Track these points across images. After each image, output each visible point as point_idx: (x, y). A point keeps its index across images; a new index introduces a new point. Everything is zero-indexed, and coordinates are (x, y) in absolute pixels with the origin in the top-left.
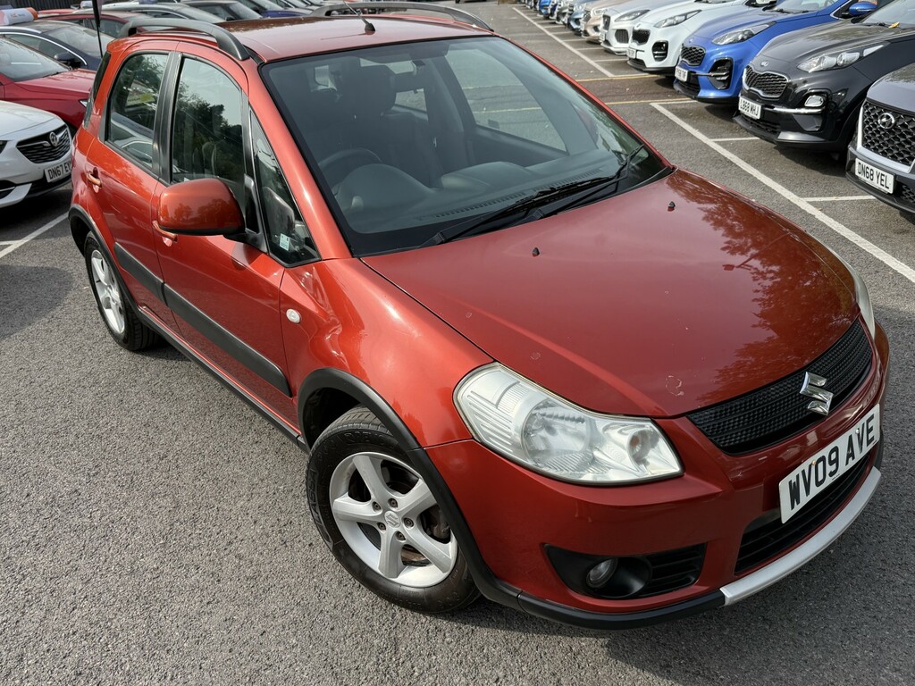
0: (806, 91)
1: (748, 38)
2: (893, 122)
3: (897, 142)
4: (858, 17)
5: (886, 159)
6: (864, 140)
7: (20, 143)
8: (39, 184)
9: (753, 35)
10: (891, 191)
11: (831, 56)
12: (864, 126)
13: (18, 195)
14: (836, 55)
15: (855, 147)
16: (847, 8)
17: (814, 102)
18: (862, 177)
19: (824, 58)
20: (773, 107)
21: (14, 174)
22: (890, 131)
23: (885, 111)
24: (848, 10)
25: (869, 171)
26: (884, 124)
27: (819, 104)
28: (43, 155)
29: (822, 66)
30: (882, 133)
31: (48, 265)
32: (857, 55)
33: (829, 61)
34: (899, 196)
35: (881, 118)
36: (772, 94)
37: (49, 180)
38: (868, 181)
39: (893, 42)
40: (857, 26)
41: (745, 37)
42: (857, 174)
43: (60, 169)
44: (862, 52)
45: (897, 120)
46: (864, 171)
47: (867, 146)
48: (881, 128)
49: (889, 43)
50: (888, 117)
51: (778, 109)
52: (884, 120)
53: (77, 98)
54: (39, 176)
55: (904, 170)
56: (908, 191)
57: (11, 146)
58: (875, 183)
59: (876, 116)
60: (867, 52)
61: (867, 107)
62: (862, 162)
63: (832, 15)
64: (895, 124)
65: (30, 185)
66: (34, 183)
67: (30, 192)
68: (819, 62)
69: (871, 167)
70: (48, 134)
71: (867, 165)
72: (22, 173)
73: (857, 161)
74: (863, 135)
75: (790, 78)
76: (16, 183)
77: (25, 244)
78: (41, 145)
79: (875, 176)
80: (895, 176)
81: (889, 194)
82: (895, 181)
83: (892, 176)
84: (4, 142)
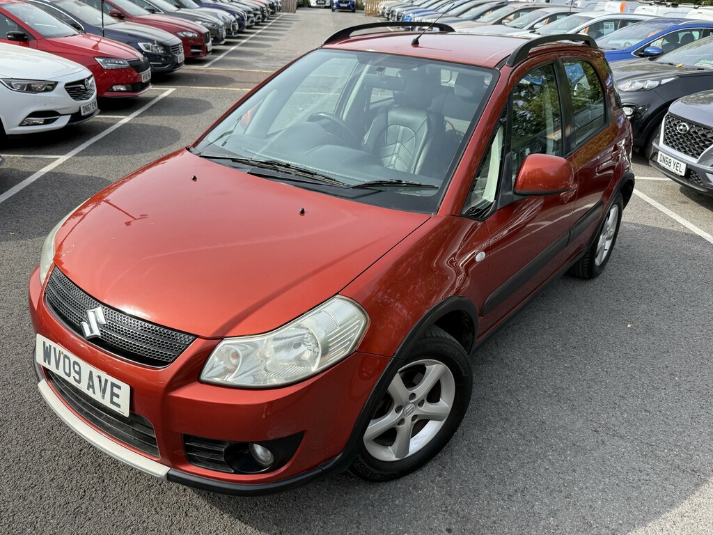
2: (688, 129)
3: (689, 143)
4: (653, 57)
5: (680, 153)
6: (665, 140)
7: (67, 85)
8: (76, 116)
10: (683, 174)
11: (640, 81)
12: (665, 130)
13: (61, 122)
14: (643, 81)
15: (658, 143)
16: (642, 50)
18: (663, 164)
19: (634, 82)
21: (60, 107)
22: (684, 135)
23: (682, 121)
24: (643, 51)
25: (668, 160)
26: (681, 130)
27: (631, 113)
28: (80, 95)
29: (633, 88)
30: (679, 136)
31: (96, 175)
32: (657, 83)
33: (638, 85)
34: (688, 178)
35: (680, 126)
37: (83, 114)
38: (667, 167)
39: (681, 76)
40: (652, 63)
42: (658, 161)
43: (89, 106)
44: (660, 81)
45: (691, 128)
46: (664, 160)
47: (667, 144)
48: (678, 133)
49: (678, 77)
50: (684, 126)
52: (681, 127)
53: (93, 55)
54: (76, 110)
55: (693, 161)
56: (694, 175)
57: (61, 86)
58: (672, 169)
59: (675, 125)
60: (664, 82)
61: (668, 118)
62: (663, 154)
63: (632, 53)
64: (689, 131)
65: (70, 116)
66: (72, 114)
67: (70, 121)
68: (631, 85)
69: (669, 158)
70: (84, 80)
71: (667, 156)
72: (67, 106)
73: (660, 153)
74: (665, 136)
76: (61, 113)
77: (70, 159)
78: (79, 87)
79: (672, 164)
80: (687, 165)
81: (681, 176)
82: (687, 168)
83: (685, 165)
84: (56, 83)
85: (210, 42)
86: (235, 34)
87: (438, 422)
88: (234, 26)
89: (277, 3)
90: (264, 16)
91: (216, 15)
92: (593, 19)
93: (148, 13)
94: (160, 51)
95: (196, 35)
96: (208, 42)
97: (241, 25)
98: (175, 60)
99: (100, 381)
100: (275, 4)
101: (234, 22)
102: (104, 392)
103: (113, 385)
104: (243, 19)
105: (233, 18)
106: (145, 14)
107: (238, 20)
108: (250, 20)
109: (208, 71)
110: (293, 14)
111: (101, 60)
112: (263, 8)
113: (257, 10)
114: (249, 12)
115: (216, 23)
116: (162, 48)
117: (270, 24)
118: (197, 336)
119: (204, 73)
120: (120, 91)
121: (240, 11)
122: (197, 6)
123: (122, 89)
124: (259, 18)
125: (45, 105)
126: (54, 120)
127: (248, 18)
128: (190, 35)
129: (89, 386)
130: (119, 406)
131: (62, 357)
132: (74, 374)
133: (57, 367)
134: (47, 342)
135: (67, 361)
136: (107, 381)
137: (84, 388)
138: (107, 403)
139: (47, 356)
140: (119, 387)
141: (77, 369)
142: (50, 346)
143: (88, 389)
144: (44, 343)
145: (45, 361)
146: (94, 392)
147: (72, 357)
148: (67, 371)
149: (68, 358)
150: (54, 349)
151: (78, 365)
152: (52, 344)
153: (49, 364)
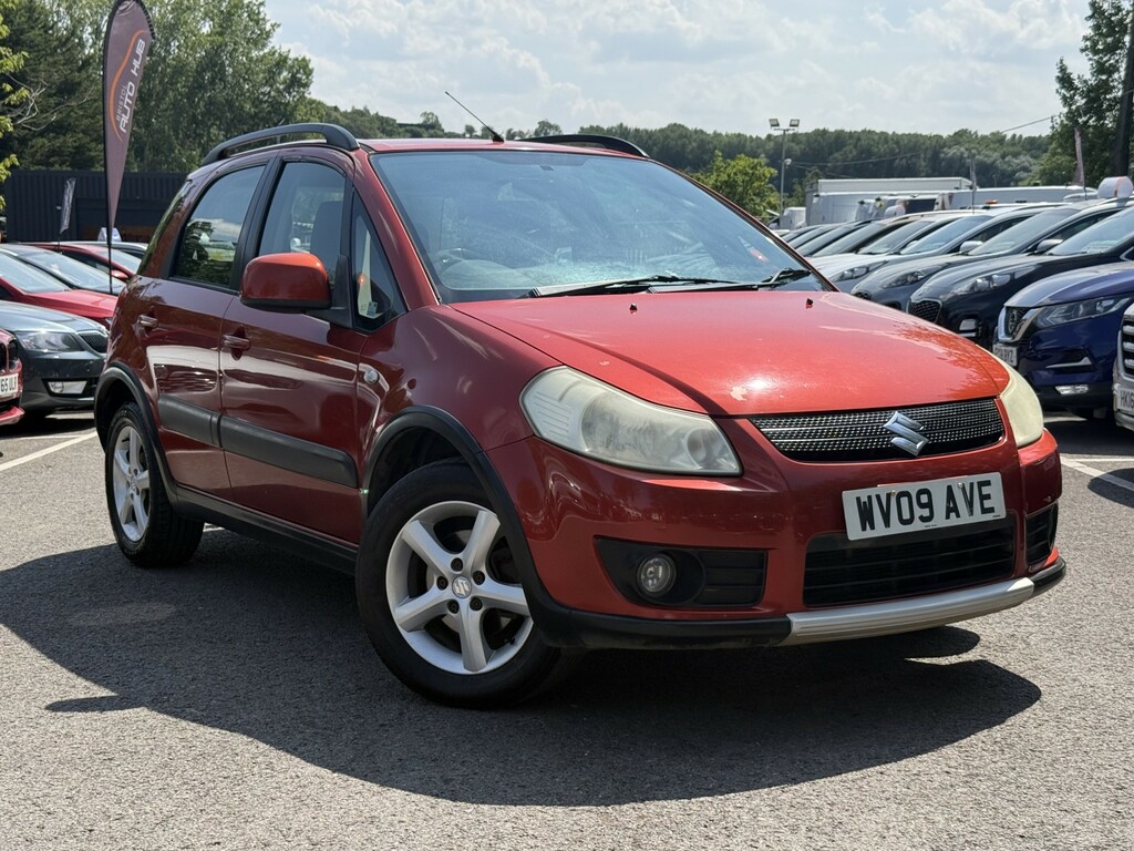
99: (964, 492)
102: (970, 504)
103: (980, 484)
129: (949, 511)
130: (991, 510)
131: (893, 501)
132: (918, 512)
133: (887, 523)
134: (863, 494)
135: (904, 501)
136: (972, 484)
137: (940, 521)
138: (979, 517)
139: (866, 517)
140: (988, 483)
141: (924, 499)
142: (870, 497)
143: (948, 517)
144: (858, 499)
145: (864, 529)
146: (958, 516)
147: (913, 487)
148: (906, 516)
149: (906, 494)
150: (878, 497)
151: (926, 491)
152: (872, 491)
153: (872, 528)
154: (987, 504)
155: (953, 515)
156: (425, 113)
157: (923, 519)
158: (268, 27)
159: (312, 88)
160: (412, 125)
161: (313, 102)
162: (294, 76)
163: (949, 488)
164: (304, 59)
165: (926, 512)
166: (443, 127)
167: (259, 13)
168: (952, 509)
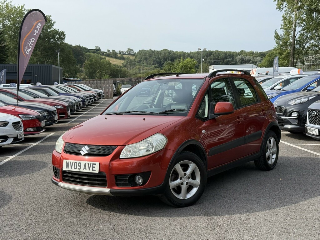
0: (291, 111)
1: (271, 98)
2: (316, 113)
3: (318, 120)
4: (309, 90)
5: (315, 125)
6: (309, 121)
7: (13, 123)
8: (16, 139)
9: (273, 97)
10: (318, 134)
11: (298, 100)
12: (309, 117)
13: (9, 141)
14: (300, 100)
15: (307, 124)
16: (306, 89)
17: (295, 115)
18: (310, 132)
19: (296, 100)
20: (281, 117)
21: (8, 134)
22: (315, 116)
23: (313, 111)
26: (313, 115)
27: (296, 115)
28: (18, 129)
29: (296, 103)
30: (313, 117)
32: (307, 99)
33: (298, 101)
36: (280, 113)
37: (19, 138)
38: (312, 133)
40: (308, 92)
41: (270, 98)
42: (308, 132)
43: (21, 134)
44: (308, 98)
45: (317, 113)
46: (310, 130)
47: (310, 123)
49: (317, 96)
50: (314, 112)
51: (283, 118)
52: (313, 113)
53: (17, 114)
54: (16, 136)
57: (10, 124)
58: (314, 133)
59: (311, 113)
60: (310, 98)
61: (309, 111)
63: (301, 90)
65: (13, 138)
66: (14, 138)
67: (13, 141)
68: (295, 102)
69: (312, 128)
71: (310, 128)
72: (12, 134)
73: (308, 128)
75: (285, 107)
76: (9, 137)
78: (18, 125)
79: (313, 131)
80: (318, 129)
81: (318, 135)
82: (318, 131)
83: (317, 129)
84: (9, 122)
85: (69, 111)
86: (81, 108)
87: (196, 188)
88: (80, 104)
89: (102, 93)
90: (95, 100)
91: (70, 98)
92: (283, 78)
93: (34, 98)
94: (46, 114)
95: (62, 107)
96: (68, 111)
97: (84, 104)
98: (54, 119)
99: (89, 165)
100: (101, 93)
101: (80, 102)
102: (90, 168)
103: (93, 164)
104: (84, 101)
105: (79, 100)
106: (33, 99)
107: (82, 101)
108: (88, 101)
109: (70, 125)
110: (111, 99)
111: (22, 116)
112: (94, 95)
113: (91, 96)
114: (87, 97)
115: (71, 102)
116: (47, 112)
117: (98, 104)
118: (118, 146)
119: (68, 126)
120: (30, 131)
121: (82, 96)
122: (58, 95)
123: (31, 130)
124: (92, 101)
125: (3, 133)
126: (6, 141)
127: (87, 100)
128: (59, 107)
129: (84, 168)
130: (95, 170)
131: (74, 163)
132: (78, 167)
133: (71, 168)
134: (68, 161)
135: (76, 164)
136: (91, 164)
137: (82, 170)
138: (91, 171)
139: (67, 166)
140: (95, 164)
141: (80, 165)
142: (69, 162)
143: (84, 170)
144: (66, 162)
145: (66, 168)
146: (86, 170)
147: (78, 162)
148: (75, 167)
149: (76, 163)
150: (71, 162)
151: (80, 163)
152: (70, 161)
153: (68, 168)
154: (94, 169)
155: (85, 169)
156: (96, 46)
157: (79, 169)
158: (52, 23)
159: (65, 40)
160: (92, 50)
161: (65, 43)
162: (60, 36)
163: (85, 163)
164: (63, 32)
165: (79, 168)
166: (101, 50)
167: (50, 19)
168: (85, 168)
